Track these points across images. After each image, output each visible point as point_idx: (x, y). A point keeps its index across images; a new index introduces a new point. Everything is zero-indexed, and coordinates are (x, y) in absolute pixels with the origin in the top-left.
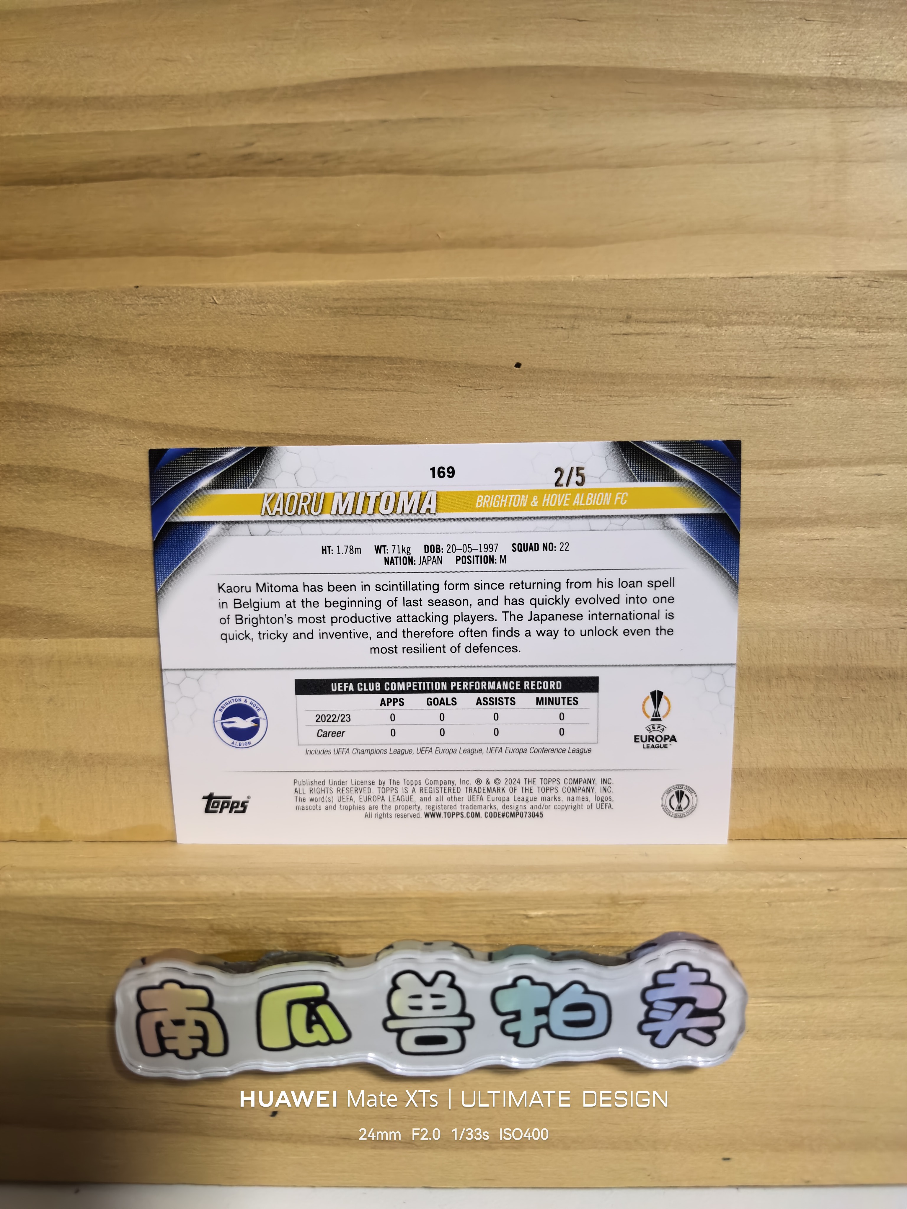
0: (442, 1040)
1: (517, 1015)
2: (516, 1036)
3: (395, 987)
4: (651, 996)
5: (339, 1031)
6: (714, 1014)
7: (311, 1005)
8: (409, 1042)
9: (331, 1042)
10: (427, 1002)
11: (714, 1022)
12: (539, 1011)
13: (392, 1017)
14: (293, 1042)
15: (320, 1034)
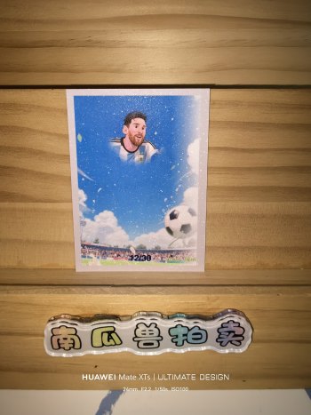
0: (153, 344)
1: (177, 336)
2: (176, 343)
3: (137, 327)
4: (220, 331)
5: (118, 342)
6: (241, 336)
7: (110, 333)
8: (141, 344)
9: (116, 344)
10: (148, 333)
11: (241, 338)
12: (184, 335)
13: (136, 337)
14: (103, 345)
15: (112, 342)
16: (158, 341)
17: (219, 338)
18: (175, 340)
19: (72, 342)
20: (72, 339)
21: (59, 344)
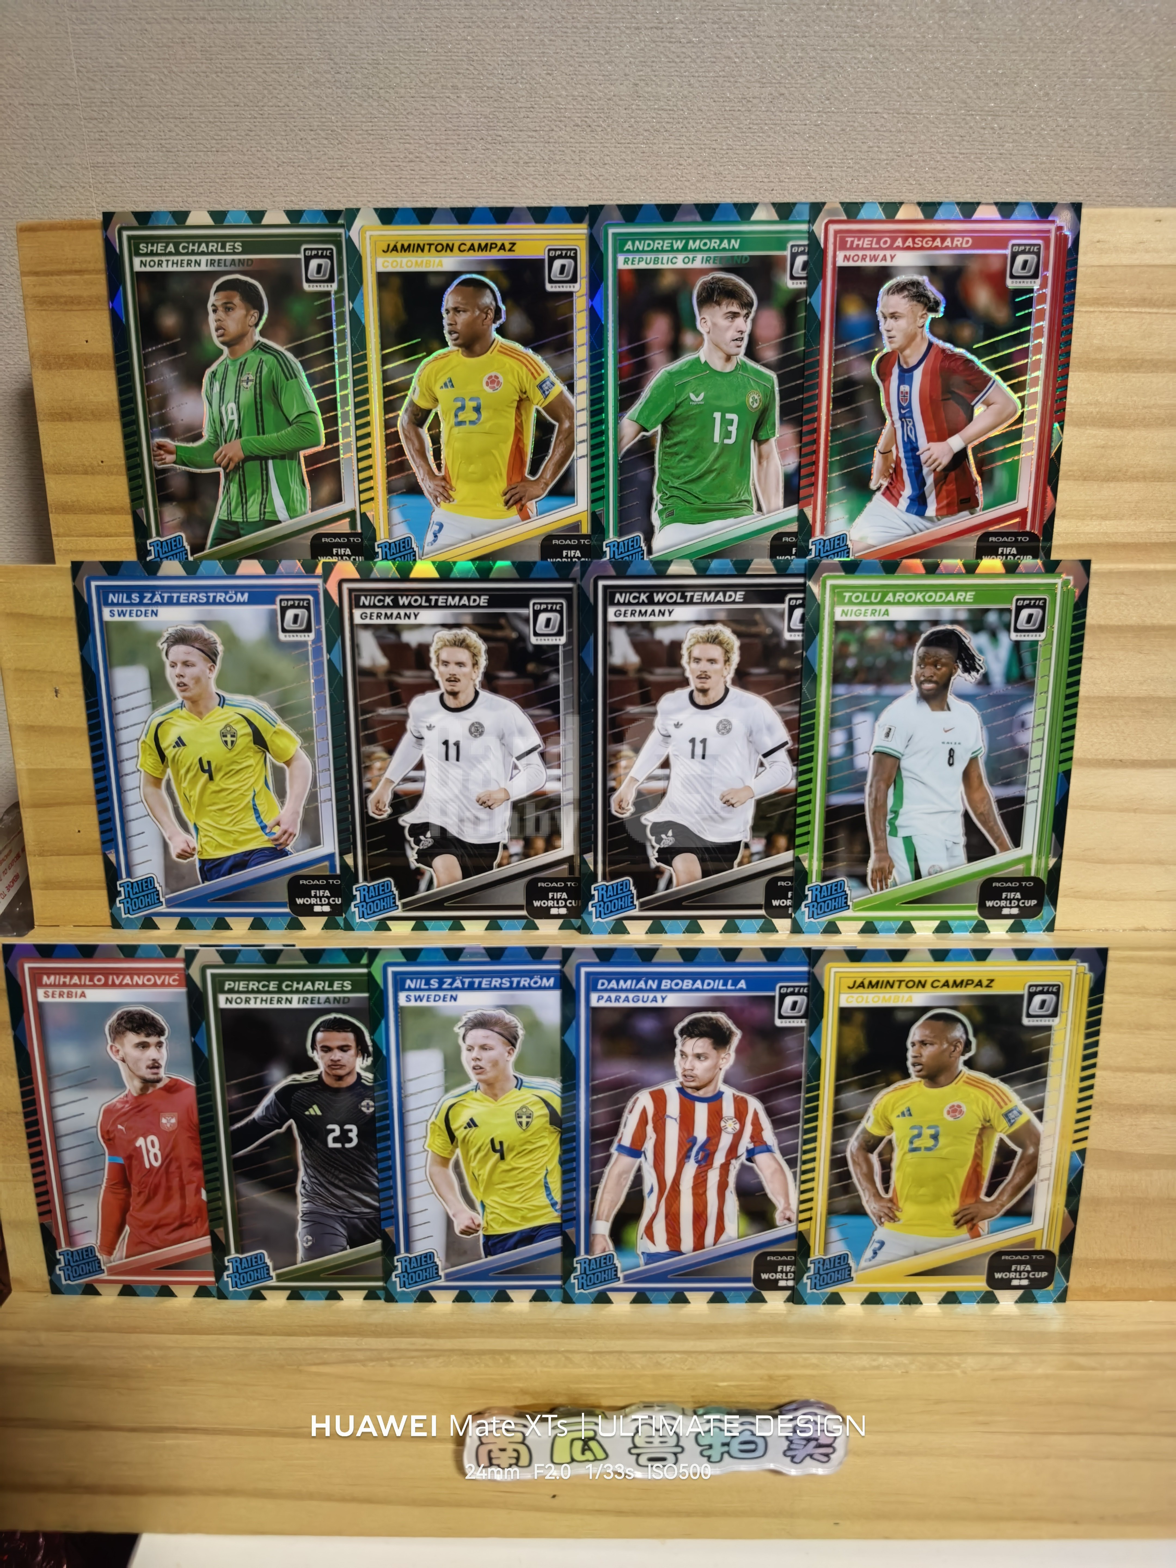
0: (664, 1459)
1: (710, 1446)
2: (709, 1457)
3: (638, 1431)
4: (792, 1437)
5: (600, 1454)
6: (829, 1446)
7: (586, 1441)
8: (643, 1460)
9: (596, 1459)
10: (656, 1441)
11: (830, 1450)
12: (724, 1445)
13: (635, 1447)
14: (573, 1460)
15: (589, 1455)
16: (675, 1454)
17: (789, 1449)
18: (706, 1452)
19: (515, 1455)
20: (515, 1450)
21: (490, 1459)
